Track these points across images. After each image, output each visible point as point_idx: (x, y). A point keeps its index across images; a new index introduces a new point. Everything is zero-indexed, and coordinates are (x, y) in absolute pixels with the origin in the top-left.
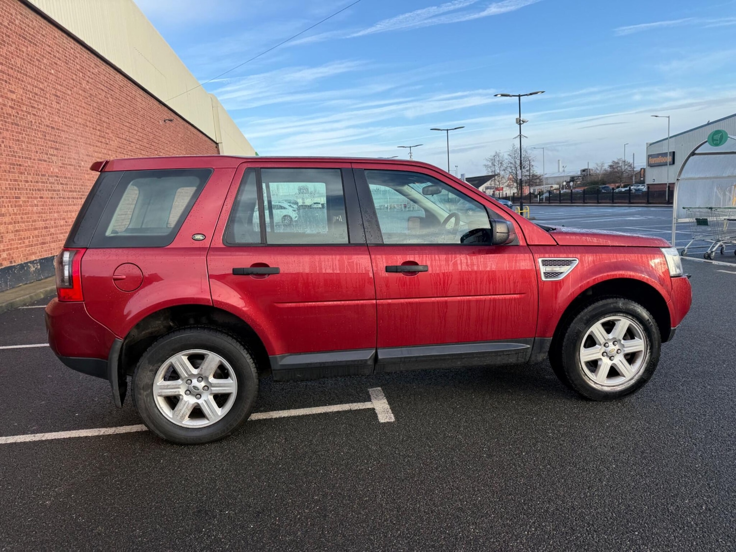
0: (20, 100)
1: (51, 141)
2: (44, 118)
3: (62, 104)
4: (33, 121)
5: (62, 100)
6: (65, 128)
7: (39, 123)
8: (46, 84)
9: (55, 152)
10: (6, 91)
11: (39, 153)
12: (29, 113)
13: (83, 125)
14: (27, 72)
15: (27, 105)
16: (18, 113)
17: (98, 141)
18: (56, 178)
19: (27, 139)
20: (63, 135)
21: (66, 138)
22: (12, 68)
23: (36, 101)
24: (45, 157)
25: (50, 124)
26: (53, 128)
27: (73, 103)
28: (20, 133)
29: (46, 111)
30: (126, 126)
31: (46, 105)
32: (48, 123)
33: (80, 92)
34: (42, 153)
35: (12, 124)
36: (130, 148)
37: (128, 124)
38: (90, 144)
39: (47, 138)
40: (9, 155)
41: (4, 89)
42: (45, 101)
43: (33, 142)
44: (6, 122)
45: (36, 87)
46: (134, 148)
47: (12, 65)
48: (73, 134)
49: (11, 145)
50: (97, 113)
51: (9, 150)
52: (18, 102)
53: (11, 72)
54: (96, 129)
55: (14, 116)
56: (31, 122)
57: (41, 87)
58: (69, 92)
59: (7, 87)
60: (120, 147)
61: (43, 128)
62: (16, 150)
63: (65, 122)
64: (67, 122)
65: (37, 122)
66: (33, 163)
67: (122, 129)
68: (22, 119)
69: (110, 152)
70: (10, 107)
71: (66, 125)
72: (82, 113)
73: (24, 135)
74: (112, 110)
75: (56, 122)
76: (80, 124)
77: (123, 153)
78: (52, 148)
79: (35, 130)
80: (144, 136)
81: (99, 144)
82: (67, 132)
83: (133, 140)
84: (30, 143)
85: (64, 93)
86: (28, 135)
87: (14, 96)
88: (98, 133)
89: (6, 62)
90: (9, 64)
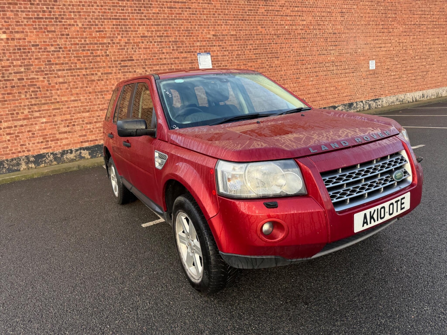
0: (309, 24)
1: (332, 42)
2: (328, 29)
3: (346, 16)
4: (318, 33)
5: (347, 14)
6: (347, 31)
7: (323, 33)
8: (333, 8)
9: (334, 48)
10: (299, 21)
11: (319, 51)
12: (315, 29)
13: (366, 25)
14: (318, 5)
15: (314, 25)
16: (306, 31)
17: (380, 32)
18: (332, 63)
19: (311, 45)
20: (343, 36)
21: (346, 37)
22: (305, 7)
23: (322, 21)
24: (325, 52)
25: (333, 31)
26: (335, 33)
27: (358, 13)
28: (306, 42)
29: (331, 25)
30: (417, 14)
31: (331, 21)
32: (331, 31)
33: (367, 3)
34: (322, 50)
35: (301, 38)
36: (418, 30)
37: (420, 13)
38: (370, 36)
39: (328, 40)
40: (295, 56)
41: (297, 20)
42: (330, 19)
43: (315, 45)
44: (296, 38)
45: (324, 12)
46: (425, 28)
47: (306, 5)
48: (354, 33)
49: (298, 50)
50: (382, 13)
51: (296, 53)
52: (307, 25)
53: (304, 9)
54: (379, 25)
55: (302, 34)
56: (316, 34)
57: (328, 10)
58: (355, 7)
59: (300, 19)
60: (405, 32)
61: (326, 35)
62: (301, 52)
63: (347, 27)
64: (349, 27)
65: (321, 33)
66: (313, 57)
67: (411, 18)
68: (309, 34)
69: (392, 38)
70: (300, 29)
71: (348, 29)
72: (366, 17)
73: (309, 43)
74: (401, 7)
75: (338, 29)
76: (363, 25)
77: (408, 35)
78: (331, 46)
79: (319, 38)
80: (442, 16)
81: (381, 34)
82: (348, 33)
83: (424, 23)
84: (313, 46)
85: (350, 9)
86: (312, 42)
87: (305, 23)
88: (381, 27)
89: (302, 5)
90: (304, 5)
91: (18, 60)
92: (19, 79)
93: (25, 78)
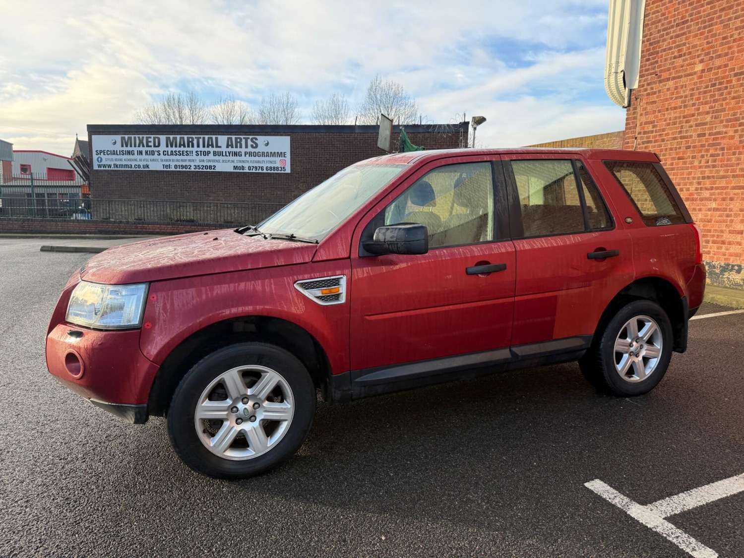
91: (706, 103)
92: (699, 135)
93: (707, 132)
